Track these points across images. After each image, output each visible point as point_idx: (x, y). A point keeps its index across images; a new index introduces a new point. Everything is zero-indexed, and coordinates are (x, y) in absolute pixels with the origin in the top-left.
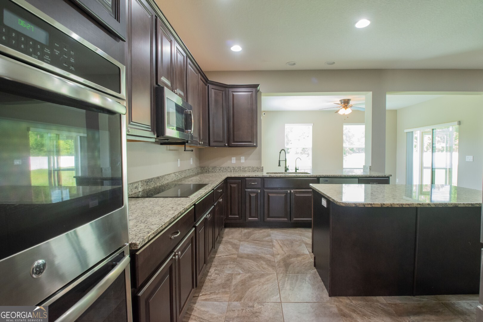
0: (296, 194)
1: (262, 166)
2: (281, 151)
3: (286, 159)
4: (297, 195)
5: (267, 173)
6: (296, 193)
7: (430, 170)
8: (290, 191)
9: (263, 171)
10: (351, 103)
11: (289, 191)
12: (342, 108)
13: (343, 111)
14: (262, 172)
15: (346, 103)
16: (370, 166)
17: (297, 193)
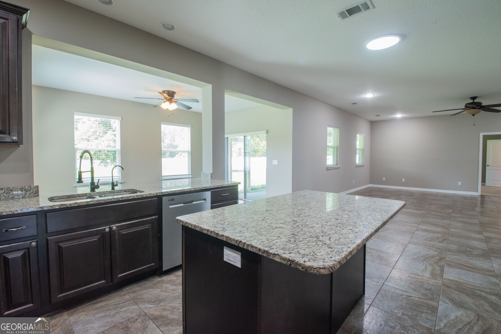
0: (121, 231)
1: (35, 184)
2: (83, 153)
3: (92, 168)
4: (124, 232)
5: (51, 199)
6: (122, 229)
7: (243, 173)
8: (111, 228)
9: (38, 196)
10: (176, 97)
11: (107, 230)
12: (165, 102)
13: (166, 106)
14: (36, 198)
15: (171, 95)
16: (211, 174)
17: (124, 229)
